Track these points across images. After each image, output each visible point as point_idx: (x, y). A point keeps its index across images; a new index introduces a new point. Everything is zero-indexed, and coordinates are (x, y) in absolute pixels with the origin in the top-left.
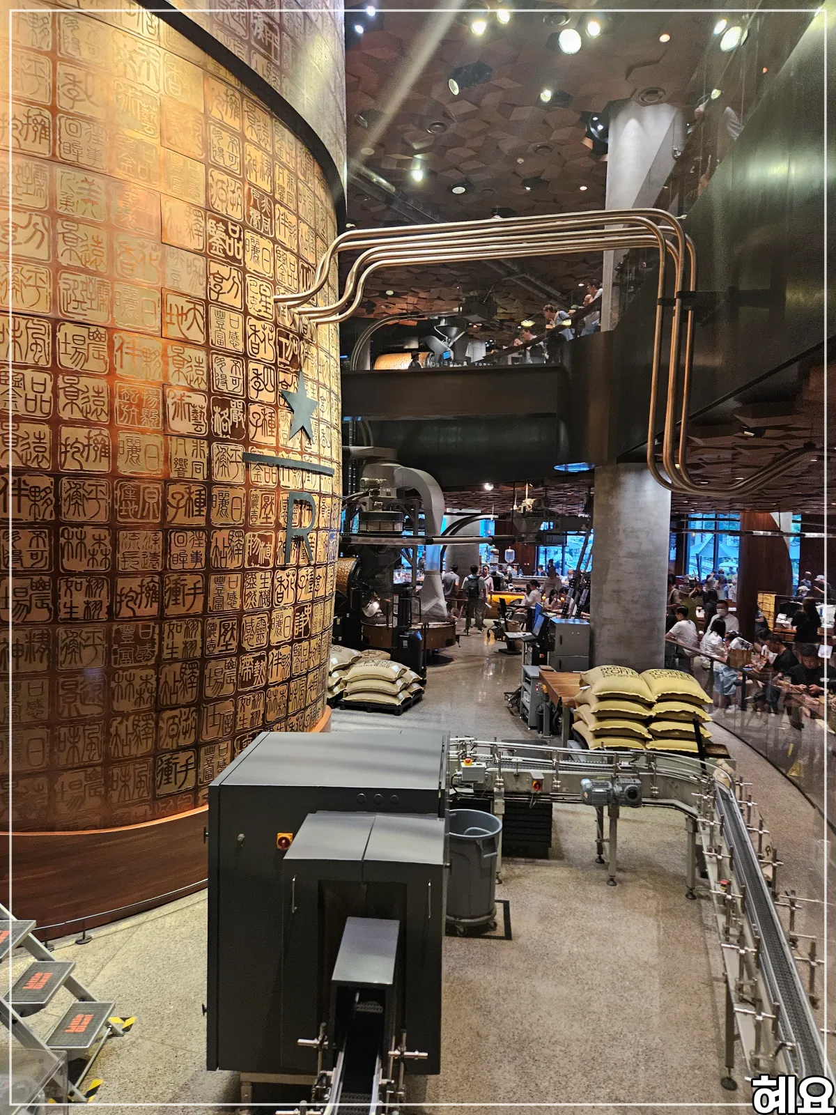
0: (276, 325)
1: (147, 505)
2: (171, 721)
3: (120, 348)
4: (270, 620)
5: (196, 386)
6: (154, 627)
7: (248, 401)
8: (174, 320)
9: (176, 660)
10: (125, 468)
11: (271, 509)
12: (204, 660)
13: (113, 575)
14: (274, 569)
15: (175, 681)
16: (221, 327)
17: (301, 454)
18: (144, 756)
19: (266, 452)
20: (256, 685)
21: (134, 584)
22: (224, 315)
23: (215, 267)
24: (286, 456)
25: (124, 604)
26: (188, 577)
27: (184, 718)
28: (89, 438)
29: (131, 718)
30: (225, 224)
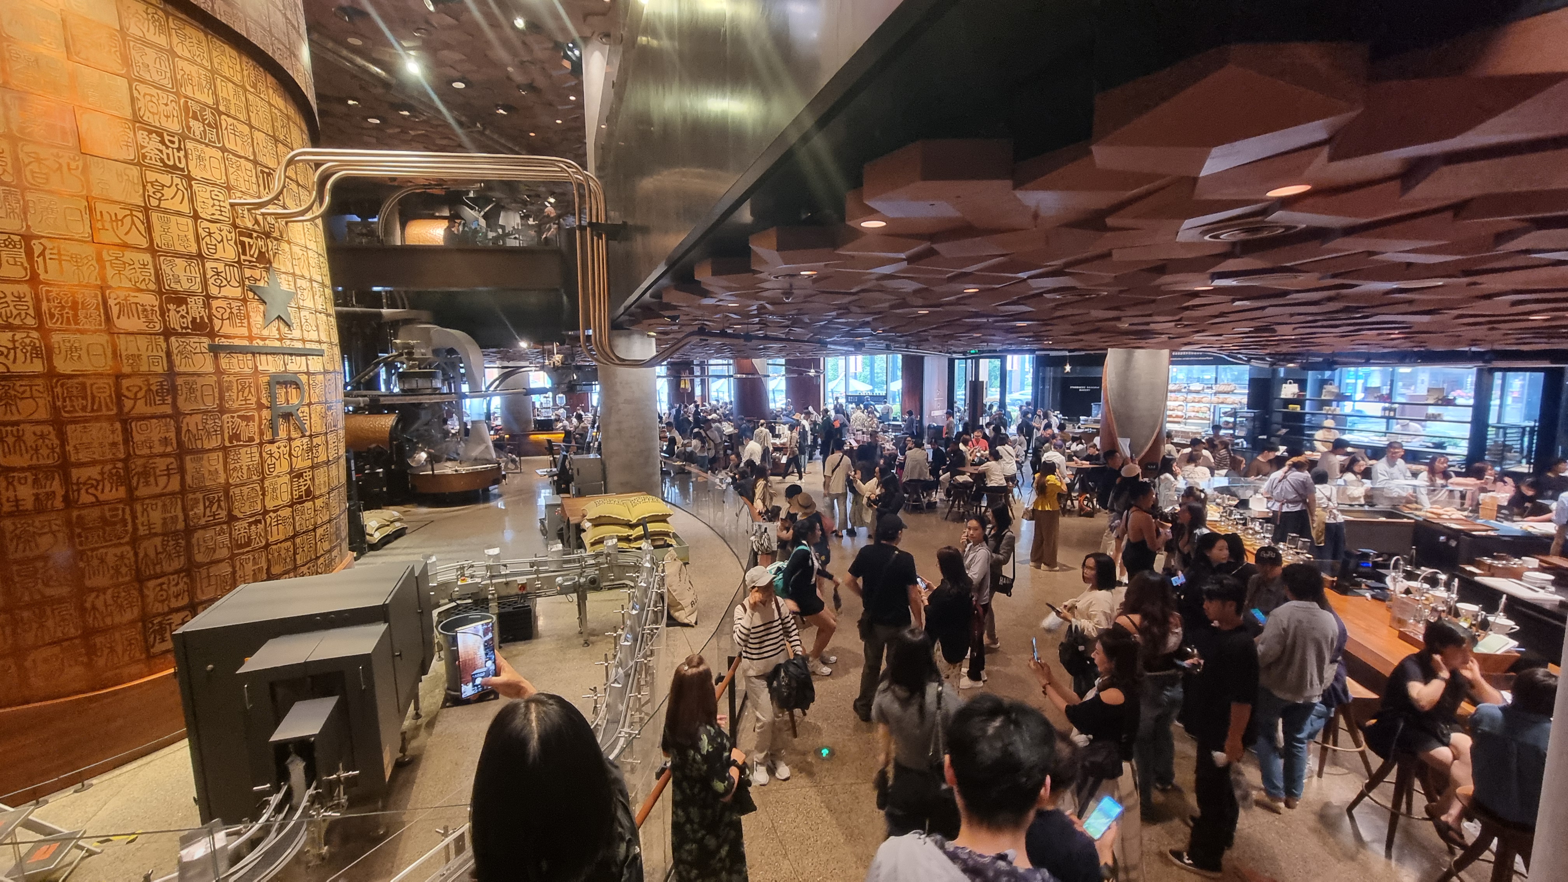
0: (235, 226)
1: (97, 399)
2: (158, 588)
3: (42, 254)
4: (263, 488)
5: (143, 287)
6: (123, 510)
7: (208, 297)
8: (108, 225)
9: (156, 535)
10: (62, 366)
11: (250, 392)
12: (189, 531)
13: (64, 467)
14: (261, 444)
15: (157, 554)
16: (166, 231)
17: (280, 340)
18: (132, 623)
19: (237, 342)
20: (254, 545)
21: (94, 472)
22: (169, 220)
23: (151, 176)
24: (261, 343)
25: (83, 491)
26: (158, 460)
27: (173, 583)
28: (14, 341)
29: (110, 591)
30: (161, 135)
